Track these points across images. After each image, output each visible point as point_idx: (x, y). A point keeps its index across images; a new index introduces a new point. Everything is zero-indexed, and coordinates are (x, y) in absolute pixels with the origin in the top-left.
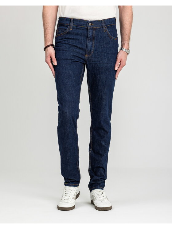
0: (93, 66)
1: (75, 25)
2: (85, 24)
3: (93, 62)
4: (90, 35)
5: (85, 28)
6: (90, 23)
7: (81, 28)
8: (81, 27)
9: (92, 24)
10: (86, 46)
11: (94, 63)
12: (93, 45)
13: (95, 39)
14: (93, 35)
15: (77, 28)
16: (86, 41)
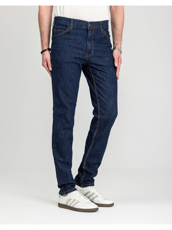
1: (75, 25)
2: (85, 25)
9: (91, 25)
10: (86, 46)
12: (93, 45)
13: (93, 39)
14: (91, 36)
15: (76, 29)
16: (86, 42)
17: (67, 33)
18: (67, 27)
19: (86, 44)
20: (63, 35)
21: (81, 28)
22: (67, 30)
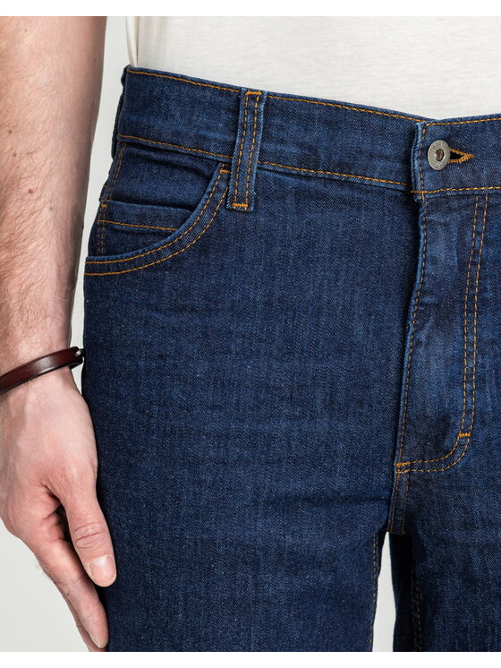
0: (468, 562)
1: (280, 158)
2: (388, 152)
3: (468, 526)
4: (434, 261)
5: (381, 192)
6: (442, 145)
7: (345, 192)
8: (342, 183)
9: (453, 156)
10: (393, 375)
11: (478, 536)
12: (469, 364)
13: (483, 301)
14: (462, 266)
15: (300, 194)
16: (396, 329)
17: (204, 247)
18: (209, 179)
19: (394, 356)
20: (164, 267)
21: (352, 185)
22: (202, 216)
